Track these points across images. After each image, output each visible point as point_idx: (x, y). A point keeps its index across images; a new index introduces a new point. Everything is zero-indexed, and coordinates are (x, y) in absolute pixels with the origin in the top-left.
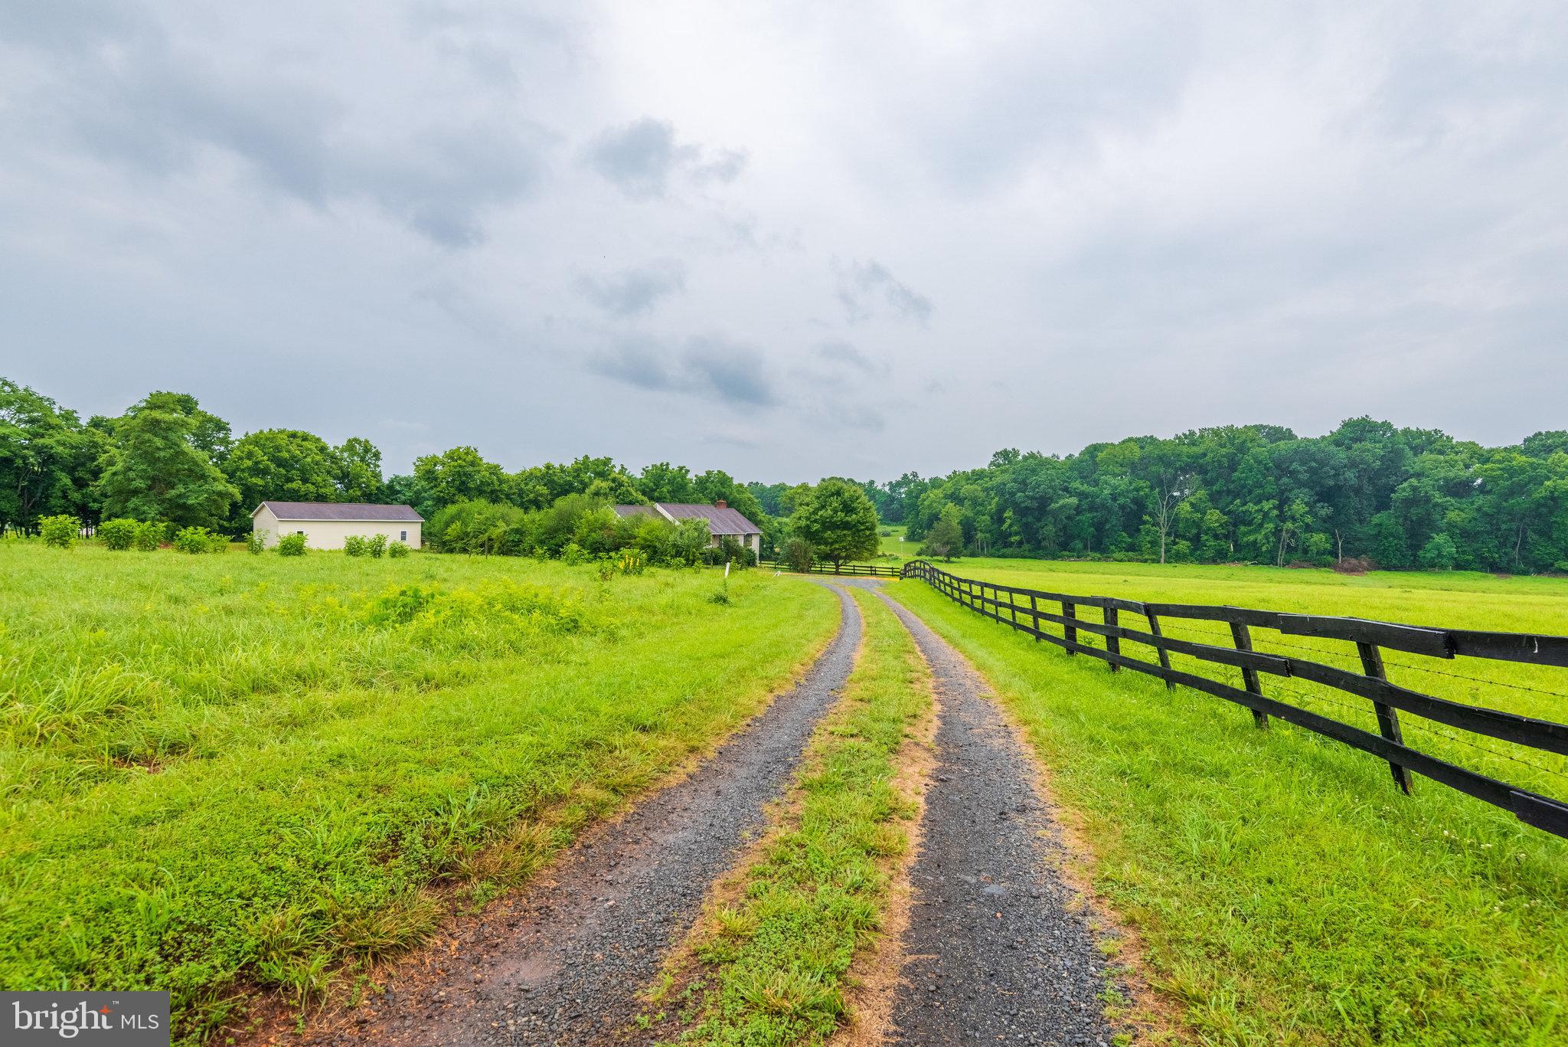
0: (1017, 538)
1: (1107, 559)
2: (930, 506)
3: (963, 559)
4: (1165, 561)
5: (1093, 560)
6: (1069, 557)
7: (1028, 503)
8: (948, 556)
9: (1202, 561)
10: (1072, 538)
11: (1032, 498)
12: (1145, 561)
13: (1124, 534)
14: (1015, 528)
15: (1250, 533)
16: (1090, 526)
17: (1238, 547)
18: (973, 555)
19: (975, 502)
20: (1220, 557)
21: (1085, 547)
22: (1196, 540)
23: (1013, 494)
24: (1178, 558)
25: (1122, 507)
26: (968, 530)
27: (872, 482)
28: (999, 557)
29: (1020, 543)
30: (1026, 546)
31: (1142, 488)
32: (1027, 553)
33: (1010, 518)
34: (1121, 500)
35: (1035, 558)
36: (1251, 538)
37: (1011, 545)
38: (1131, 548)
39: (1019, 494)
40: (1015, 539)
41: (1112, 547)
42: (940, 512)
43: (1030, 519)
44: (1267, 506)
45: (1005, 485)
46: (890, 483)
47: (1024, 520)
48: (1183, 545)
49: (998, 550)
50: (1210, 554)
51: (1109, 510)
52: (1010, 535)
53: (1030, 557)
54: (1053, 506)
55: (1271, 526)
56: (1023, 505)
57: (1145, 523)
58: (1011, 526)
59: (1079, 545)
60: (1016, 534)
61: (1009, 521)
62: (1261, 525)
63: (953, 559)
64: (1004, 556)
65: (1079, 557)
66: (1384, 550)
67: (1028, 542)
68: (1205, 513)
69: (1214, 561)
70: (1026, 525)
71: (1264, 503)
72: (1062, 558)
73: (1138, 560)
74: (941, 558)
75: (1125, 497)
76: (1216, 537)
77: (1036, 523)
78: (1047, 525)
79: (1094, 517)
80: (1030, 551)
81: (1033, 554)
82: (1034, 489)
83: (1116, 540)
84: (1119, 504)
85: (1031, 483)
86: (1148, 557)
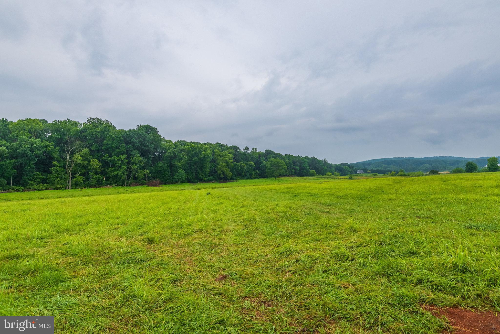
1: (29, 190)
4: (71, 188)
9: (91, 186)
15: (114, 171)
17: (107, 178)
20: (99, 184)
22: (86, 175)
24: (76, 185)
25: (37, 156)
31: (49, 146)
34: (37, 152)
36: (116, 173)
38: (44, 181)
41: (32, 182)
44: (123, 157)
48: (80, 179)
50: (94, 182)
51: (28, 158)
55: (125, 167)
57: (54, 166)
62: (120, 167)
66: (164, 177)
68: (89, 162)
69: (95, 186)
71: (121, 156)
73: (52, 189)
75: (39, 150)
76: (96, 173)
79: (15, 162)
83: (34, 177)
84: (36, 154)
86: (59, 186)
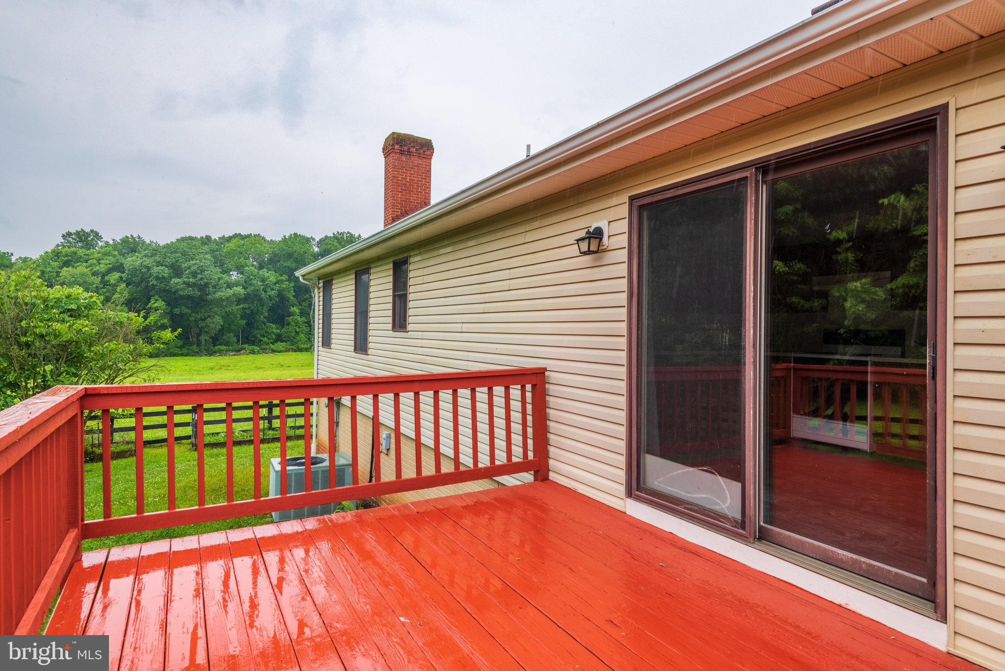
7: (189, 291)
10: (222, 330)
11: (193, 285)
13: (273, 326)
16: (242, 318)
21: (238, 341)
23: (163, 280)
25: (271, 299)
31: (282, 281)
34: (271, 292)
38: (280, 338)
47: (177, 311)
53: (182, 355)
57: (292, 314)
65: (238, 351)
75: (272, 289)
77: (194, 315)
78: (209, 316)
79: (243, 309)
80: (181, 347)
81: (185, 351)
82: (194, 274)
83: (266, 332)
84: (269, 296)
85: (189, 268)
86: (303, 346)
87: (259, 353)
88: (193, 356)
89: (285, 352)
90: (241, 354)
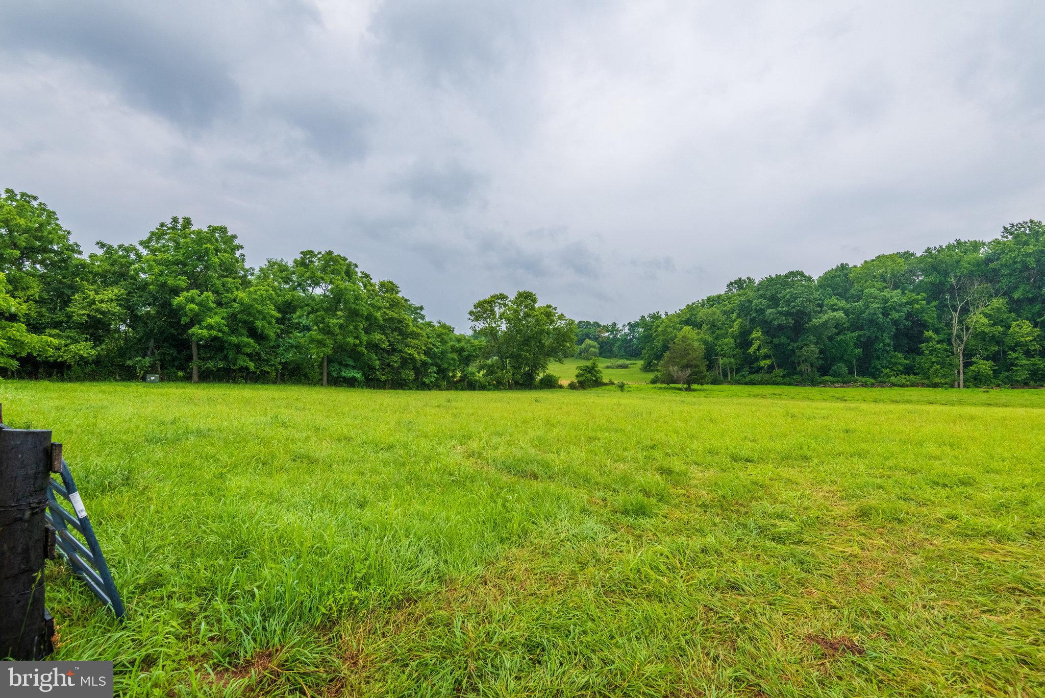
0: (768, 362)
1: (882, 384)
2: (664, 332)
3: (705, 387)
4: (965, 386)
5: (865, 385)
6: (833, 383)
7: (782, 320)
8: (689, 382)
10: (834, 360)
11: (788, 314)
12: (935, 386)
13: (900, 355)
14: (764, 351)
16: (857, 346)
18: (715, 382)
19: (713, 326)
21: (851, 372)
22: (999, 358)
23: (761, 311)
24: (977, 381)
25: (895, 323)
26: (710, 355)
27: (614, 325)
28: (746, 384)
29: (771, 368)
30: (777, 371)
31: (916, 301)
32: (779, 379)
33: (758, 339)
34: (895, 315)
35: (790, 384)
37: (759, 370)
38: (909, 370)
39: (770, 311)
40: (764, 363)
41: (886, 371)
42: (676, 336)
43: (783, 339)
45: (751, 302)
46: (630, 324)
47: (776, 341)
48: (984, 366)
49: (744, 376)
50: (1024, 375)
51: (881, 328)
52: (757, 359)
53: (785, 384)
54: (816, 321)
56: (776, 323)
57: (929, 340)
58: (759, 348)
59: (843, 368)
60: (766, 357)
61: (756, 344)
63: (694, 386)
64: (752, 383)
65: (845, 383)
67: (779, 367)
68: (1008, 327)
70: (776, 347)
72: (825, 384)
73: (923, 385)
74: (679, 386)
75: (897, 311)
76: (1028, 354)
77: (791, 344)
78: (805, 345)
79: (860, 336)
80: (783, 377)
81: (787, 380)
82: (788, 303)
83: (890, 362)
84: (892, 319)
85: (784, 297)
86: (937, 380)
87: (873, 385)
88: (796, 385)
89: (912, 386)
90: (849, 387)
